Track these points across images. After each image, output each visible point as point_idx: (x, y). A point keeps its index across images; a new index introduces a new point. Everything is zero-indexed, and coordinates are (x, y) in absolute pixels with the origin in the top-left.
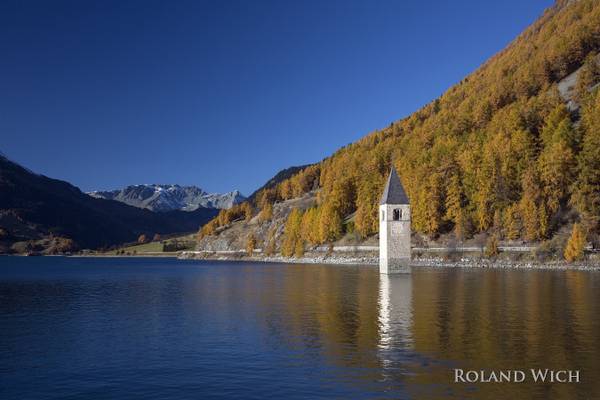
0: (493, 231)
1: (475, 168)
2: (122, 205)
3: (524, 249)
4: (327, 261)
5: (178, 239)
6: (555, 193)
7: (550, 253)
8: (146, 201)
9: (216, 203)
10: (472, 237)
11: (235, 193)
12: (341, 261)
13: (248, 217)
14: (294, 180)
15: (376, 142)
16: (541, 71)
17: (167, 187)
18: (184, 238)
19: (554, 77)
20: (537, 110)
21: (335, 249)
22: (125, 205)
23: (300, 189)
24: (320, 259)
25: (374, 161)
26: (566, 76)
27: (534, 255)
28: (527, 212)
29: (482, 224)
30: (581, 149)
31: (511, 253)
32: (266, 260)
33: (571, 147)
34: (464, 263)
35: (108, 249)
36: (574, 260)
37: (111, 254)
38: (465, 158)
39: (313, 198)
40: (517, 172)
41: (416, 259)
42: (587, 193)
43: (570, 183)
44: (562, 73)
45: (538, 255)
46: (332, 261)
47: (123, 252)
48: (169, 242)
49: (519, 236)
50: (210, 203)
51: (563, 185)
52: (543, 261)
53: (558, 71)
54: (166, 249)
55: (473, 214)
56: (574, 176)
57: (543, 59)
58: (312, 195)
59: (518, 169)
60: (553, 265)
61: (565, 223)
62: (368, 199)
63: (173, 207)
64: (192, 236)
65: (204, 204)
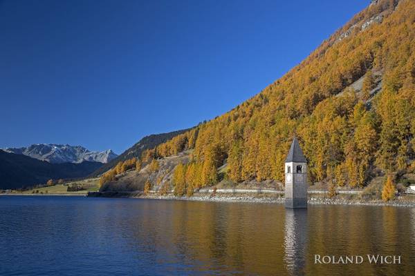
0: (328, 181)
1: (312, 140)
2: (28, 158)
3: (352, 192)
4: (212, 199)
5: (77, 183)
6: (367, 156)
7: (371, 195)
8: (45, 156)
9: (96, 158)
10: (313, 184)
11: (109, 152)
12: (223, 199)
13: (138, 168)
14: (169, 143)
15: (230, 120)
16: (337, 79)
17: (60, 146)
18: (81, 182)
19: (345, 84)
20: (343, 104)
21: (218, 191)
22: (30, 158)
23: (175, 150)
24: (207, 198)
25: (232, 132)
26: (352, 83)
27: (360, 196)
28: (350, 168)
29: (320, 176)
30: (381, 130)
31: (344, 195)
32: (160, 198)
33: (375, 128)
34: (314, 201)
35: (24, 189)
36: (389, 199)
37: (28, 193)
38: (304, 133)
39: (187, 157)
40: (340, 142)
41: (279, 198)
42: (387, 158)
43: (376, 151)
44: (350, 81)
45: (363, 196)
46: (217, 199)
47: (38, 192)
48: (70, 184)
49: (345, 184)
50: (91, 158)
51: (371, 151)
52: (367, 200)
53: (347, 80)
54: (69, 189)
55: (313, 170)
56: (378, 146)
57: (337, 72)
58: (185, 154)
59: (342, 141)
60: (373, 203)
61: (374, 176)
62: (236, 158)
63: (65, 160)
64: (86, 181)
65: (86, 158)
